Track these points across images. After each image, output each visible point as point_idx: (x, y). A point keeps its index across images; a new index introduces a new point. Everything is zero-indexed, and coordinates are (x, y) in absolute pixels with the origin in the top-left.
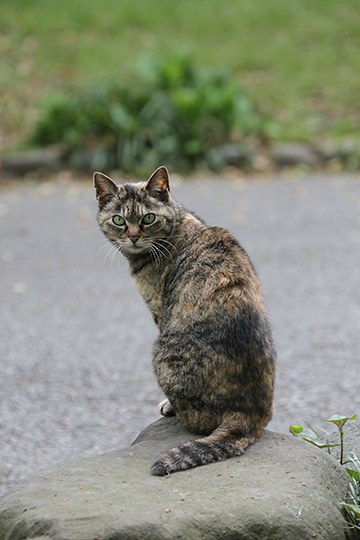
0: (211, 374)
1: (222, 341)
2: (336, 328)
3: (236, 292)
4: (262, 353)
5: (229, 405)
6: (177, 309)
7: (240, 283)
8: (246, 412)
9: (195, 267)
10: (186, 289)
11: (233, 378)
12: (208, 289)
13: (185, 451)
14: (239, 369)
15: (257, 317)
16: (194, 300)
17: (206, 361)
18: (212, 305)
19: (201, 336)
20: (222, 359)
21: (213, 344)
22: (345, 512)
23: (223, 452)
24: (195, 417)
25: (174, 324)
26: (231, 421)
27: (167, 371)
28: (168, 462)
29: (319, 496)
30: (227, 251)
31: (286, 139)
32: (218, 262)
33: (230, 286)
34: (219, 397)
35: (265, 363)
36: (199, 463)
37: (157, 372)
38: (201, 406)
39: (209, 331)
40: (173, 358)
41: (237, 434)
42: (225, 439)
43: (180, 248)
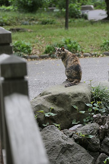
0: (73, 73)
1: (74, 69)
2: (93, 77)
3: (76, 62)
4: (80, 71)
5: (76, 78)
6: (68, 65)
7: (77, 61)
8: (78, 79)
9: (70, 59)
10: (69, 62)
11: (76, 74)
12: (72, 62)
13: (69, 84)
14: (77, 73)
15: (79, 66)
16: (70, 64)
17: (72, 72)
18: (73, 64)
19: (72, 68)
20: (75, 71)
21: (73, 69)
22: (91, 92)
23: (75, 84)
24: (71, 79)
25: (68, 67)
26: (76, 80)
27: (67, 73)
28: (67, 85)
29: (87, 90)
30: (75, 57)
31: (86, 52)
32: (74, 58)
33: (75, 61)
34: (74, 77)
35: (80, 72)
36: (71, 86)
37: (66, 74)
38: (71, 78)
39: (73, 68)
40: (68, 71)
41: (76, 82)
42: (75, 83)
43: (68, 57)
